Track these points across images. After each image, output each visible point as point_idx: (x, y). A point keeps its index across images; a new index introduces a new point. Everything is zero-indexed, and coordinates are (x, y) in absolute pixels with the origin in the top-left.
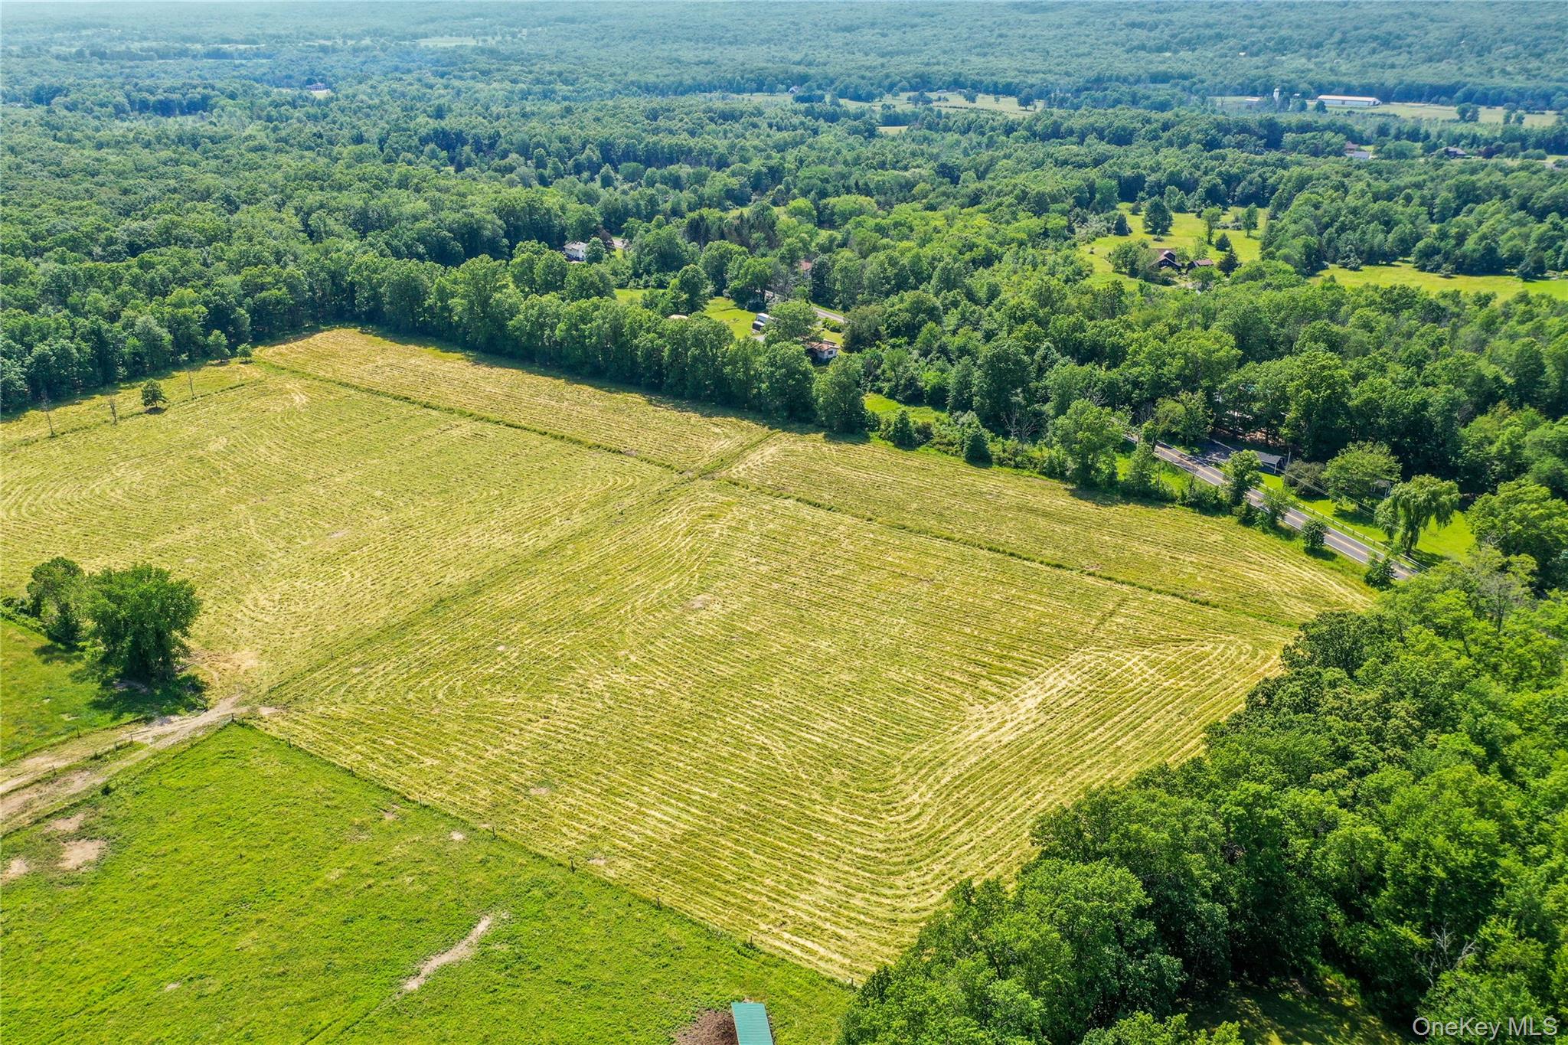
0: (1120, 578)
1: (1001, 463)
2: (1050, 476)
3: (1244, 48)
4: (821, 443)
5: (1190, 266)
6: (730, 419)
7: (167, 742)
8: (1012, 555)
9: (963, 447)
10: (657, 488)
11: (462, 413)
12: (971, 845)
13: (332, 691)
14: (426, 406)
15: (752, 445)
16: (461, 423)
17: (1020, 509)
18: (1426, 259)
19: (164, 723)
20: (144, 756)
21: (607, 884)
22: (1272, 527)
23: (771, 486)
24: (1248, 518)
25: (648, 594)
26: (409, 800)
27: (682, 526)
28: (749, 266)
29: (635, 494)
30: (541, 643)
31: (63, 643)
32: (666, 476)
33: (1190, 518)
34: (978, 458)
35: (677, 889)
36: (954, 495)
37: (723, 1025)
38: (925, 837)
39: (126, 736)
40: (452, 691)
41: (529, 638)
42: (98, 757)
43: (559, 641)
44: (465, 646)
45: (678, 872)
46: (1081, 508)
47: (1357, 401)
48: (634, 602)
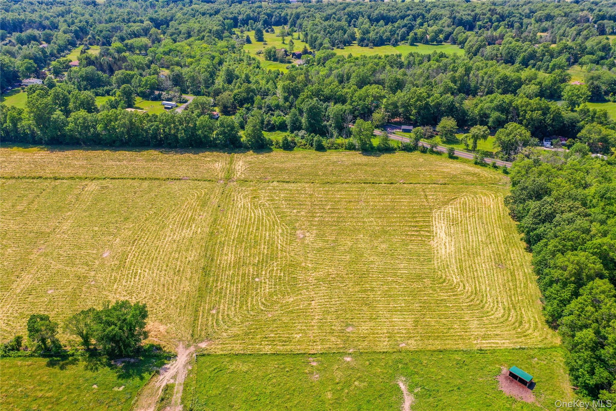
0: (414, 182)
1: (329, 149)
2: (350, 150)
4: (255, 155)
5: (294, 54)
6: (207, 153)
7: (181, 378)
8: (373, 183)
9: (312, 145)
10: (217, 191)
11: (80, 178)
12: (488, 289)
13: (218, 325)
14: (56, 179)
15: (231, 163)
16: (86, 183)
17: (355, 165)
18: (363, 42)
19: (166, 370)
20: (181, 388)
21: (416, 352)
22: (432, 152)
23: (260, 178)
24: (424, 151)
25: (278, 237)
26: (313, 354)
27: (249, 205)
28: (147, 81)
29: (212, 196)
30: (269, 273)
31: (56, 357)
32: (214, 185)
33: (406, 154)
34: (320, 148)
35: (437, 342)
36: (328, 165)
37: (506, 378)
38: (474, 292)
39: (158, 384)
40: (264, 304)
41: (262, 271)
42: (163, 400)
43: (275, 269)
44: (243, 284)
45: (430, 336)
46: (372, 159)
47: (433, 103)
48: (278, 242)
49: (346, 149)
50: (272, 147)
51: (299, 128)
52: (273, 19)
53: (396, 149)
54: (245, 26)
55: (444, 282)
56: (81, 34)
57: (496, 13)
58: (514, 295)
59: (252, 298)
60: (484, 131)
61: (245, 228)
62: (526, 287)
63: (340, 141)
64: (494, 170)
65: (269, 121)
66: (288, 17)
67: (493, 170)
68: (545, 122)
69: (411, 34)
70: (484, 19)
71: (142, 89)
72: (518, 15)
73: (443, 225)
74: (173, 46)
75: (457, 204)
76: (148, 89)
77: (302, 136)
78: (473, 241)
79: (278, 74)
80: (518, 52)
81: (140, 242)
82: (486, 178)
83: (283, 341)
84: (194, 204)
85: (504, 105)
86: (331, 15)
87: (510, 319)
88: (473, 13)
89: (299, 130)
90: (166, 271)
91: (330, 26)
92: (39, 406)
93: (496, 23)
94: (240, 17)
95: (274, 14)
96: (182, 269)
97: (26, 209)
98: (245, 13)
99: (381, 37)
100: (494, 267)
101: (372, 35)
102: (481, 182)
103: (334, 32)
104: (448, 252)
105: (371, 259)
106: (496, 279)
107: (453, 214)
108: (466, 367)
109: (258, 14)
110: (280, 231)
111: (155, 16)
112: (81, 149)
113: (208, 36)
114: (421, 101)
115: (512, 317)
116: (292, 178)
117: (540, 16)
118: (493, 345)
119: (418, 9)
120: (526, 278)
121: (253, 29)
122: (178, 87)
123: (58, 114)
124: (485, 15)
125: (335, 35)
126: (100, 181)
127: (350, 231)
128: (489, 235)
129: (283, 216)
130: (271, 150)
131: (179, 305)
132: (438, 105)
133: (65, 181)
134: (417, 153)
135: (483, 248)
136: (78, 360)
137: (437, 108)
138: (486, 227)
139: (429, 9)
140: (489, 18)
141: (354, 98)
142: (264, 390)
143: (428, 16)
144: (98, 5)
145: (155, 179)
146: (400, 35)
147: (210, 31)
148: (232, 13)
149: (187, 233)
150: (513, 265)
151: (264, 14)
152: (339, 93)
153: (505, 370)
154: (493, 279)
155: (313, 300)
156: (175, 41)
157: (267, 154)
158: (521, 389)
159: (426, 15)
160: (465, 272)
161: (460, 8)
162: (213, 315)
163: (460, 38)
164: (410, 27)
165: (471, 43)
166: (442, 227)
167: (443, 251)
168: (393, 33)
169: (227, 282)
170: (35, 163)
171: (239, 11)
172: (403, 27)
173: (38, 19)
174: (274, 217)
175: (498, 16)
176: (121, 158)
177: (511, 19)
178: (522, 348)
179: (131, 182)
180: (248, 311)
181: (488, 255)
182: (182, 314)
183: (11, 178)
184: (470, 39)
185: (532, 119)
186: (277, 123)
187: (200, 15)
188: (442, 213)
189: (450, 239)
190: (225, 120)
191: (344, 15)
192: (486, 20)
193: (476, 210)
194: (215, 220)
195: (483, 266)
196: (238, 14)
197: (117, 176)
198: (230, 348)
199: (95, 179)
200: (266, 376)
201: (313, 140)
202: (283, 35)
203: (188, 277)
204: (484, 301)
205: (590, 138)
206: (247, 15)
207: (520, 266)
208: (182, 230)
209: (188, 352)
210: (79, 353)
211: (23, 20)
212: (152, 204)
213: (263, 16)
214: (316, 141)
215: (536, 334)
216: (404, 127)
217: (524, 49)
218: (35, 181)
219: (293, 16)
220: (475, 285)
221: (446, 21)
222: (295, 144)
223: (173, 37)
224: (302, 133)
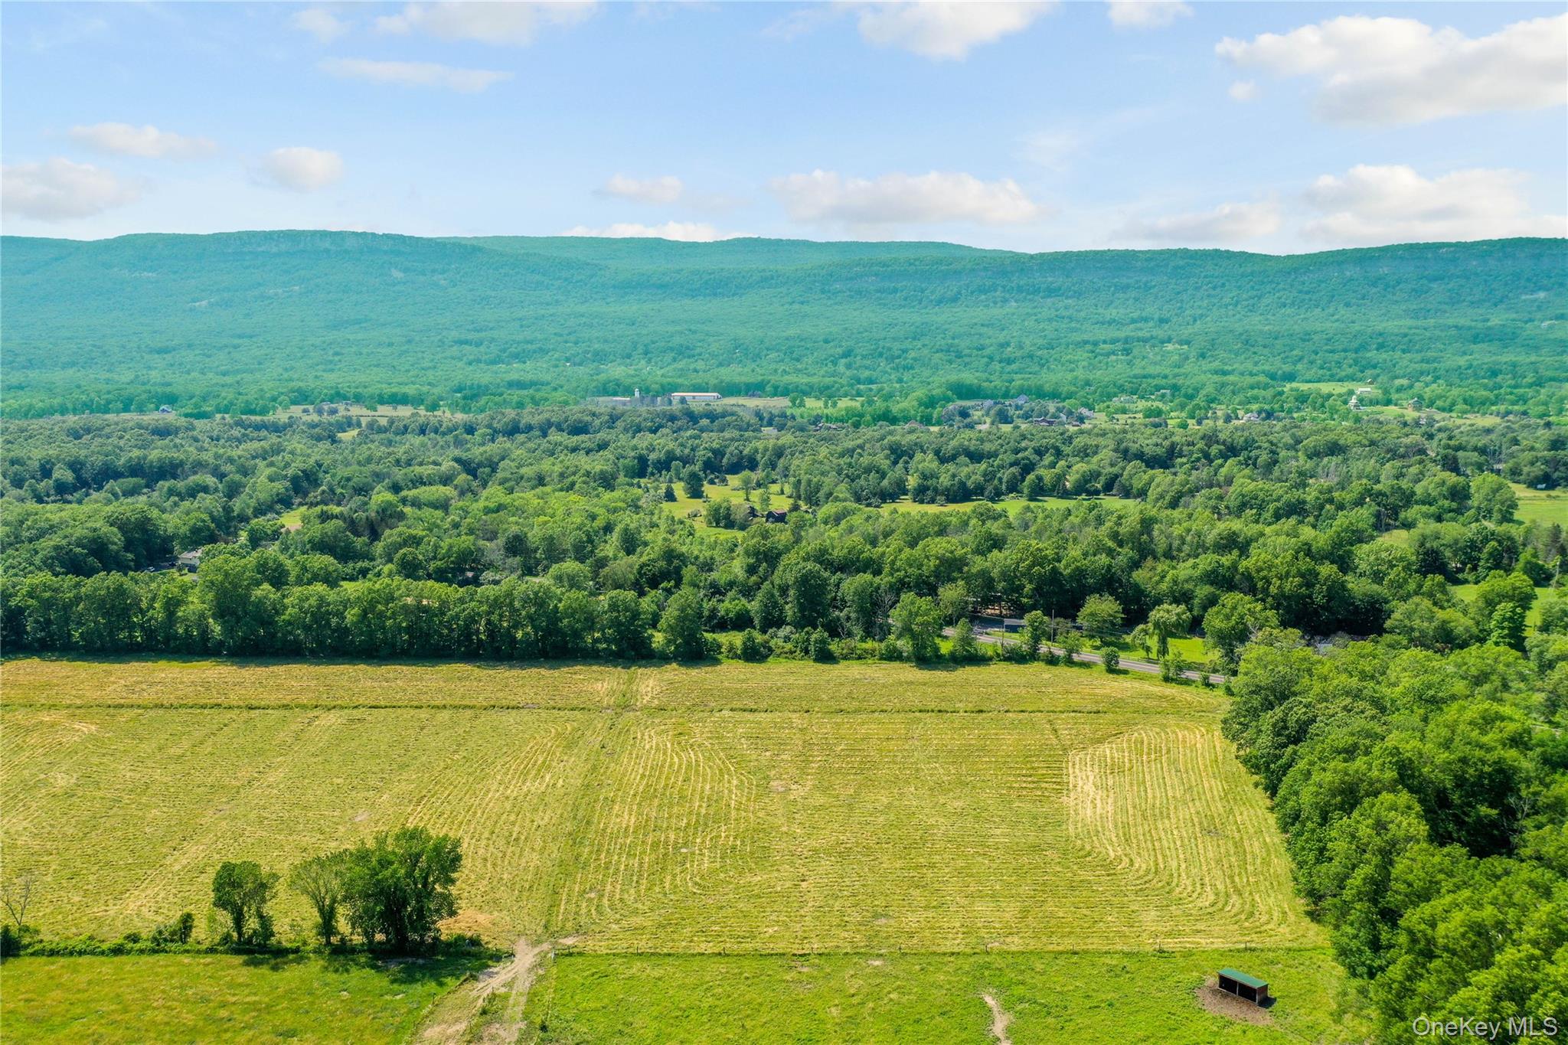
0: (1031, 710)
1: (845, 658)
2: (890, 660)
3: (568, 360)
4: (683, 670)
5: (770, 515)
6: (579, 667)
7: (523, 985)
8: (940, 711)
9: (807, 651)
10: (600, 726)
11: (304, 707)
12: (1183, 866)
13: (600, 913)
14: (251, 708)
15: (631, 681)
16: (316, 714)
17: (901, 684)
18: (922, 494)
19: (491, 975)
20: (523, 1000)
21: (1023, 953)
22: (1070, 662)
23: (694, 705)
24: (1052, 661)
25: (730, 791)
26: (801, 955)
27: (669, 745)
28: (451, 547)
29: (588, 733)
30: (711, 839)
31: (260, 953)
32: (593, 716)
33: (1014, 668)
34: (825, 657)
35: (1066, 941)
36: (841, 684)
37: (1214, 992)
38: (1153, 870)
39: (475, 993)
40: (700, 885)
41: (695, 838)
42: (484, 1012)
43: (723, 835)
44: (653, 856)
45: (1052, 933)
46: (940, 675)
47: (1068, 571)
48: (731, 798)
49: (881, 659)
50: (720, 657)
51: (779, 623)
52: (725, 461)
53: (991, 659)
54: (664, 472)
55: (1089, 854)
56: (305, 484)
57: (1218, 442)
58: (1240, 874)
59: (674, 876)
60: (1178, 615)
61: (659, 778)
62: (1266, 862)
63: (869, 644)
64: (1207, 690)
65: (714, 611)
66: (759, 457)
67: (1203, 690)
68: (1313, 603)
69: (1031, 477)
70: (1191, 453)
71: (439, 563)
72: (1266, 445)
73: (1089, 773)
74: (507, 499)
75: (1123, 742)
76: (452, 562)
77: (786, 637)
78: (1154, 797)
79: (736, 546)
80: (1263, 501)
81: (433, 800)
82: (1190, 704)
83: (739, 937)
84: (549, 744)
85: (1221, 570)
86: (853, 450)
87: (1228, 908)
88: (1167, 443)
89: (779, 627)
90: (488, 839)
91: (850, 465)
92: (232, 1012)
93: (1220, 461)
94: (653, 457)
95: (728, 451)
96: (523, 838)
97: (188, 753)
98: (663, 447)
99: (963, 484)
100: (1199, 835)
101: (944, 481)
102: (1178, 710)
103: (859, 477)
104: (1098, 812)
105: (932, 821)
106: (1202, 851)
107: (1112, 758)
108: (1128, 976)
109: (693, 450)
110: (735, 782)
111: (464, 456)
112: (305, 663)
113: (584, 482)
114: (1041, 565)
115: (1233, 906)
116: (764, 705)
117: (1315, 447)
118: (1188, 945)
119: (1044, 438)
120: (1268, 851)
121: (680, 479)
122: (518, 558)
123: (265, 591)
124: (1193, 444)
125: (862, 482)
126: (346, 711)
127: (886, 782)
128: (1191, 787)
129: (741, 762)
130: (716, 662)
131: (518, 886)
132: (1080, 574)
133: (270, 711)
134: (1037, 667)
135: (1175, 808)
136: (309, 958)
137: (1079, 581)
138: (1184, 776)
139: (1071, 438)
140: (1202, 451)
141: (898, 563)
142: (698, 1003)
143: (1066, 449)
144: (340, 442)
145: (465, 707)
146: (1005, 480)
147: (588, 474)
148: (635, 448)
149: (534, 786)
150: (1239, 831)
151: (706, 449)
152: (865, 555)
153: (1213, 981)
154: (1195, 852)
155: (803, 881)
156: (511, 491)
157: (709, 669)
158: (1245, 1008)
159: (1063, 448)
160: (1134, 841)
161: (1137, 435)
162: (590, 900)
163: (1137, 484)
164: (1025, 465)
165: (1159, 489)
166: (1087, 777)
167: (1089, 812)
168: (989, 476)
169: (619, 854)
170: (207, 685)
171: (651, 445)
172: (1012, 465)
173: (211, 460)
174: (723, 762)
175: (1222, 447)
176: (391, 675)
177: (1252, 454)
178: (1250, 949)
179: (412, 712)
180: (665, 894)
181: (1188, 817)
182: (524, 898)
183: (156, 706)
184: (1157, 480)
185: (1283, 596)
186: (731, 615)
187: (565, 451)
188: (1089, 756)
189: (1105, 795)
190: (621, 598)
191: (883, 450)
192: (1195, 455)
193: (1164, 752)
194: (594, 768)
195: (1175, 832)
196: (647, 449)
197: (382, 703)
198: (626, 945)
199: (334, 707)
200: (702, 985)
201: (808, 640)
202: (747, 487)
203: (537, 847)
204: (1174, 884)
205: (1412, 629)
206: (668, 452)
207: (1256, 833)
208: (524, 782)
209: (537, 950)
210: (308, 948)
211: (181, 461)
212: (459, 745)
213: (702, 453)
214: (816, 642)
215: (1283, 929)
216: (1007, 622)
217: (1274, 497)
218: (206, 711)
219: (768, 453)
220: (1156, 861)
221: (1106, 455)
222: (771, 650)
223: (507, 485)
224: (786, 630)
